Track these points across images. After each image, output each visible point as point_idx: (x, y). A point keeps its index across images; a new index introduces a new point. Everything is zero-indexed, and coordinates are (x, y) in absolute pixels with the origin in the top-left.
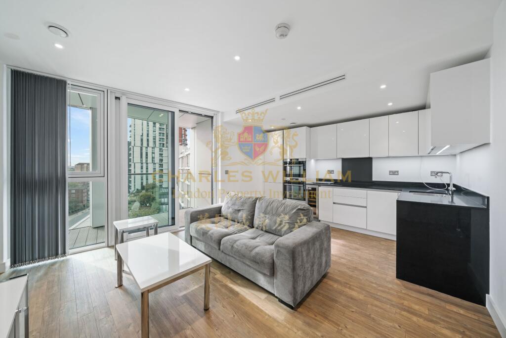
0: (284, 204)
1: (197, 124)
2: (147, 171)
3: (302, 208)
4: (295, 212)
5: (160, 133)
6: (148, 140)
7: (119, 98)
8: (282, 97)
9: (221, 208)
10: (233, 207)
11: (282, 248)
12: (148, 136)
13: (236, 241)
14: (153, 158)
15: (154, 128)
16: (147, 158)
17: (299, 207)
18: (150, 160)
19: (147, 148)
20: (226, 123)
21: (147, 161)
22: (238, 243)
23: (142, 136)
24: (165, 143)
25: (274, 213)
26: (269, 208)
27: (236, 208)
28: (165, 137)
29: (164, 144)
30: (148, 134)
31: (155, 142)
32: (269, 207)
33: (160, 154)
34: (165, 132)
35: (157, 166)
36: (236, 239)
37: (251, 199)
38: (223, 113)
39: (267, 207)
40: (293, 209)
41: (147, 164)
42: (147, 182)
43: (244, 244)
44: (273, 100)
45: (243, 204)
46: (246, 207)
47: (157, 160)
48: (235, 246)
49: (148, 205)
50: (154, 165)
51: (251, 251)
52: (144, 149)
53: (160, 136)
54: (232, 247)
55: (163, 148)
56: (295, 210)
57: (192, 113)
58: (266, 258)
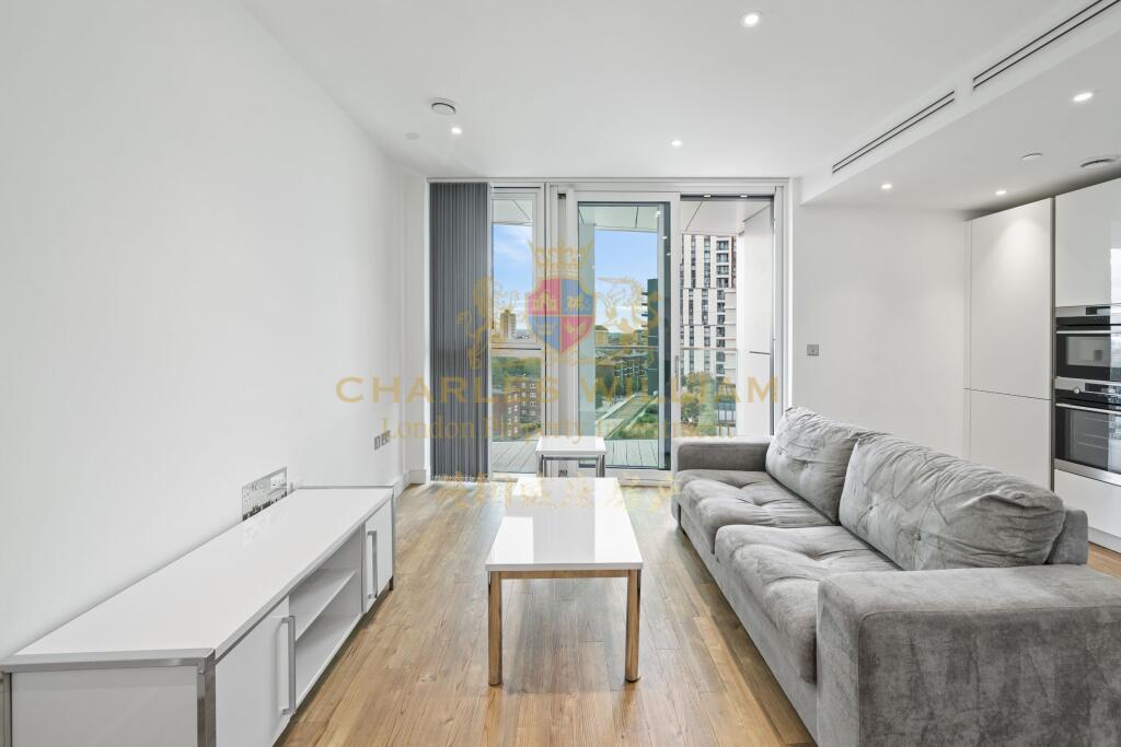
0: (940, 469)
1: (745, 221)
2: (692, 344)
3: (1009, 497)
4: (972, 507)
5: (719, 255)
6: (693, 273)
7: (564, 195)
8: (980, 81)
9: (765, 447)
10: (790, 449)
11: (836, 604)
12: (693, 264)
13: (744, 542)
14: (705, 313)
15: (707, 244)
16: (691, 314)
17: (996, 492)
18: (697, 319)
19: (691, 290)
20: (810, 206)
21: (691, 320)
22: (746, 550)
23: (683, 264)
24: (729, 276)
25: (897, 493)
26: (885, 473)
27: (797, 454)
28: (730, 264)
29: (726, 280)
30: (693, 260)
31: (708, 277)
32: (885, 469)
33: (719, 304)
34: (730, 252)
35: (713, 332)
36: (748, 537)
37: (840, 435)
38: (799, 180)
39: (880, 467)
40: (967, 494)
41: (692, 327)
42: (691, 369)
43: (757, 557)
44: (947, 100)
45: (816, 445)
46: (822, 456)
47: (712, 319)
48: (738, 555)
49: (690, 420)
50: (707, 330)
51: (767, 583)
52: (686, 293)
53: (719, 261)
54: (732, 555)
55: (726, 290)
56: (976, 499)
57: (712, 196)
58: (794, 620)
